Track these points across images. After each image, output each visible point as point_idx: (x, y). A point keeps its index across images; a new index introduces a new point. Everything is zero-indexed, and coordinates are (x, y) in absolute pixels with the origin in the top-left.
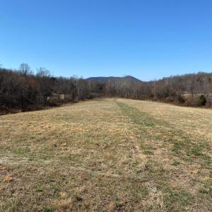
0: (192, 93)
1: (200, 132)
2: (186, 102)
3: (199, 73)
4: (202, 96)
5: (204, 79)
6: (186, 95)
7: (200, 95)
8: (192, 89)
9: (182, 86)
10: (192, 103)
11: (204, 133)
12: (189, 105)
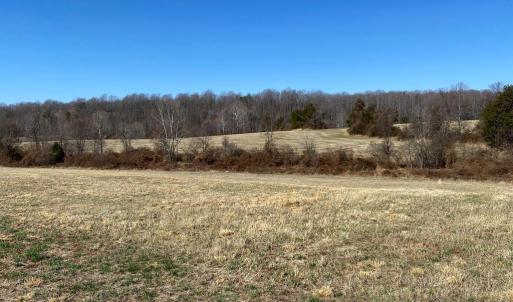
0: (36, 140)
1: (46, 214)
2: (25, 158)
3: (47, 103)
4: (56, 145)
5: (57, 115)
6: (25, 144)
7: (52, 143)
8: (34, 132)
9: (14, 126)
10: (38, 160)
11: (53, 214)
12: (31, 164)
